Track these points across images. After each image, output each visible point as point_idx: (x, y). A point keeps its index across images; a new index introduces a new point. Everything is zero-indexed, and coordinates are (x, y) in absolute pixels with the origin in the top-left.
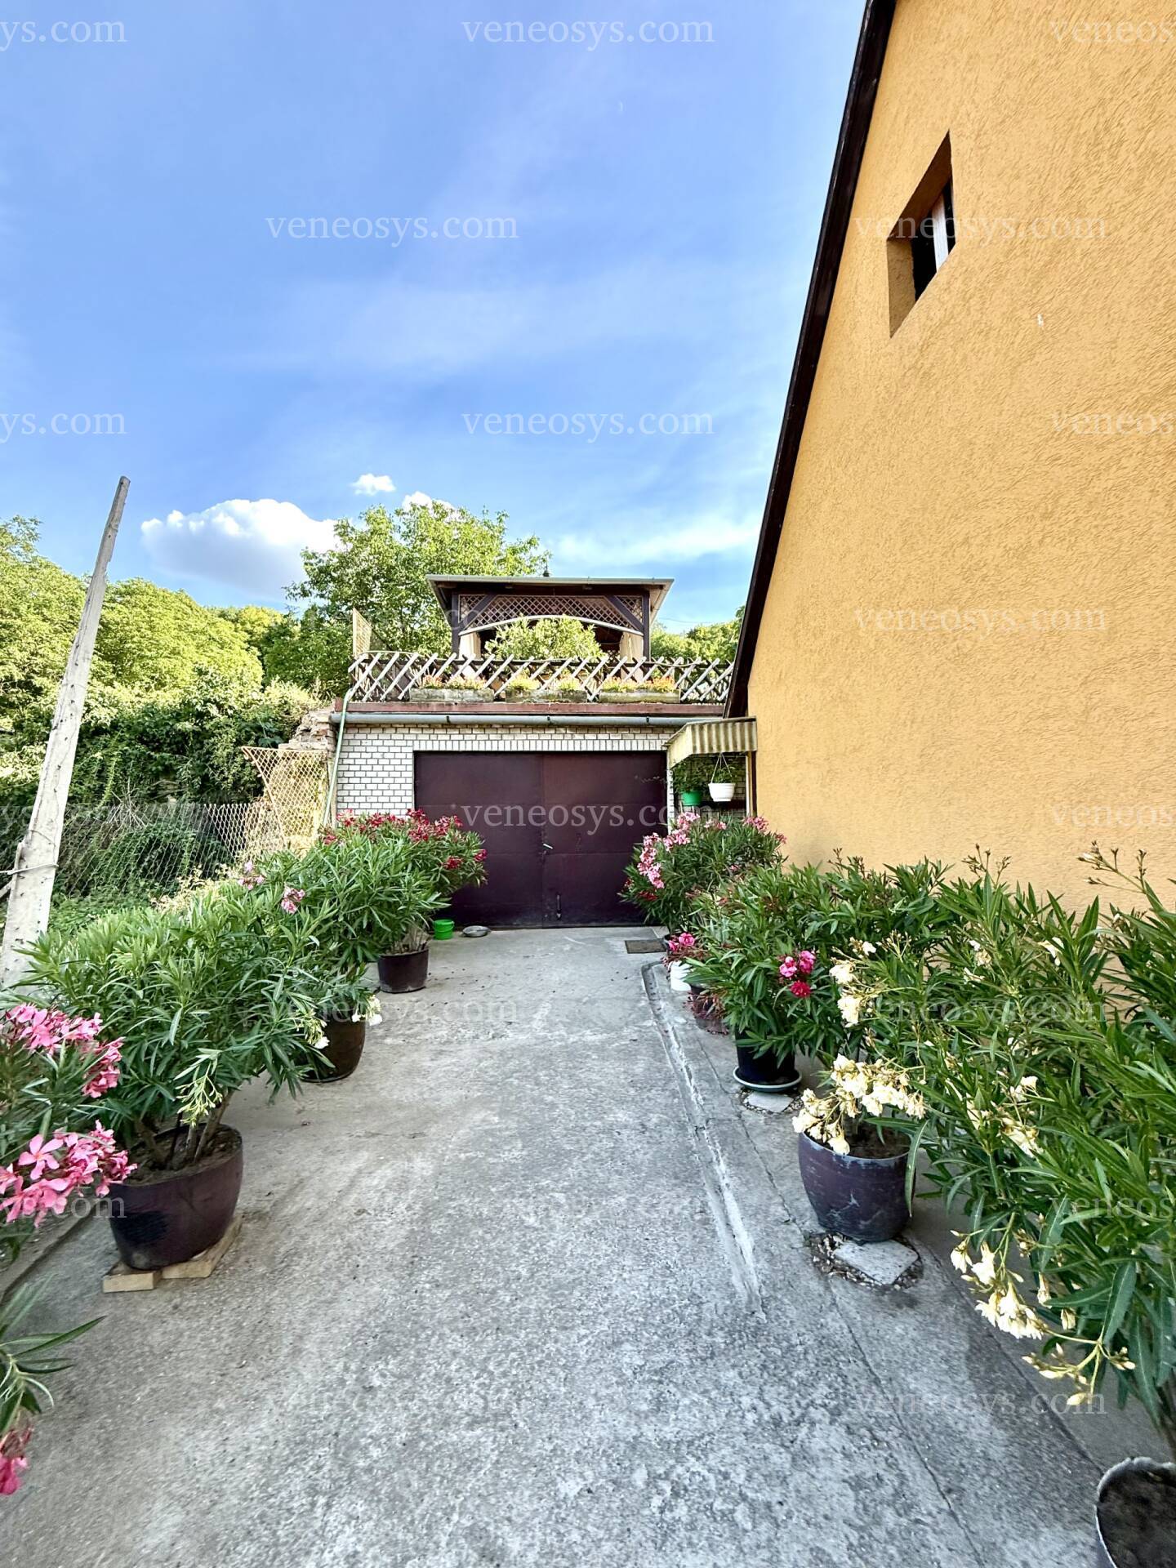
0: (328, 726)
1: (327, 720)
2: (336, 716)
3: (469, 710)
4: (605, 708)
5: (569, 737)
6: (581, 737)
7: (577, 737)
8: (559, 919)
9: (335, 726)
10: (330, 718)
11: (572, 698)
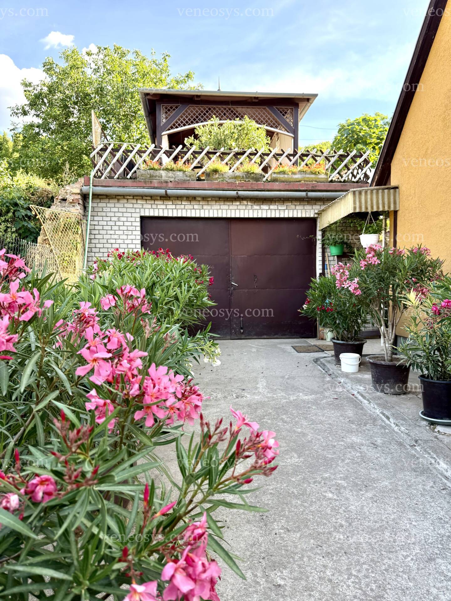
0: (79, 197)
1: (78, 191)
2: (85, 189)
3: (180, 186)
4: (276, 185)
5: (250, 207)
6: (258, 207)
7: (255, 207)
8: (243, 333)
9: (85, 197)
10: (81, 190)
11: (253, 178)
